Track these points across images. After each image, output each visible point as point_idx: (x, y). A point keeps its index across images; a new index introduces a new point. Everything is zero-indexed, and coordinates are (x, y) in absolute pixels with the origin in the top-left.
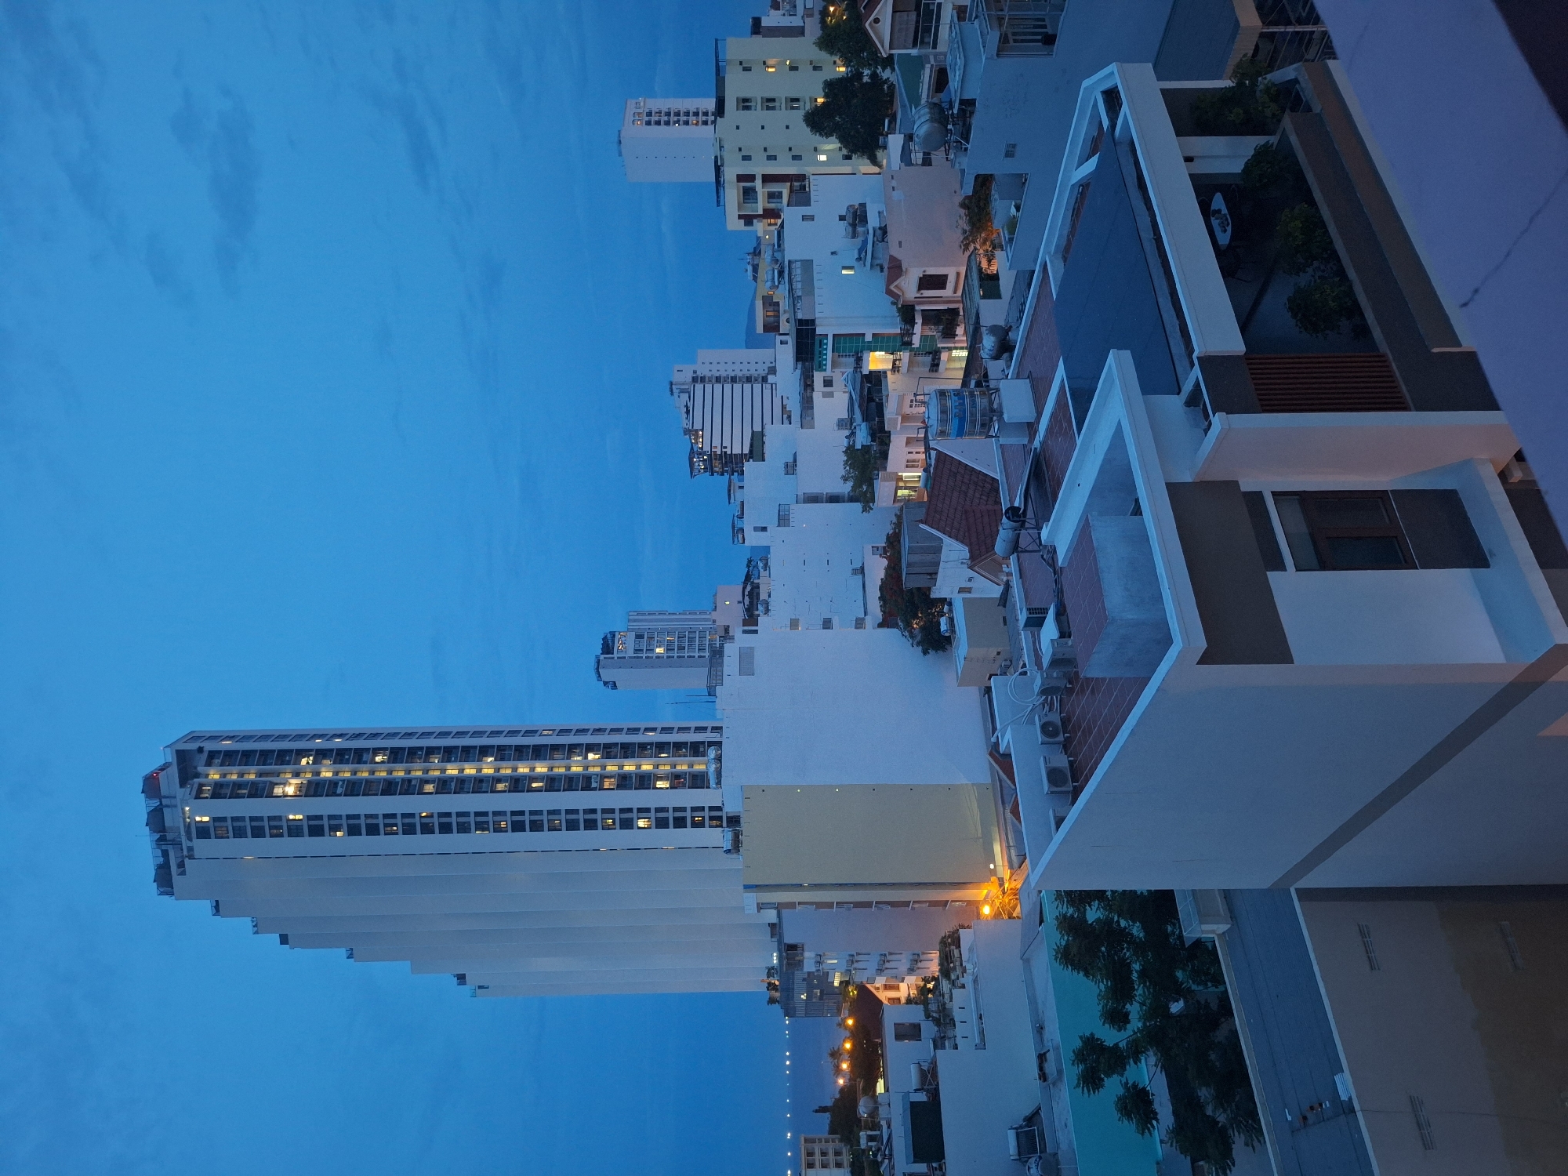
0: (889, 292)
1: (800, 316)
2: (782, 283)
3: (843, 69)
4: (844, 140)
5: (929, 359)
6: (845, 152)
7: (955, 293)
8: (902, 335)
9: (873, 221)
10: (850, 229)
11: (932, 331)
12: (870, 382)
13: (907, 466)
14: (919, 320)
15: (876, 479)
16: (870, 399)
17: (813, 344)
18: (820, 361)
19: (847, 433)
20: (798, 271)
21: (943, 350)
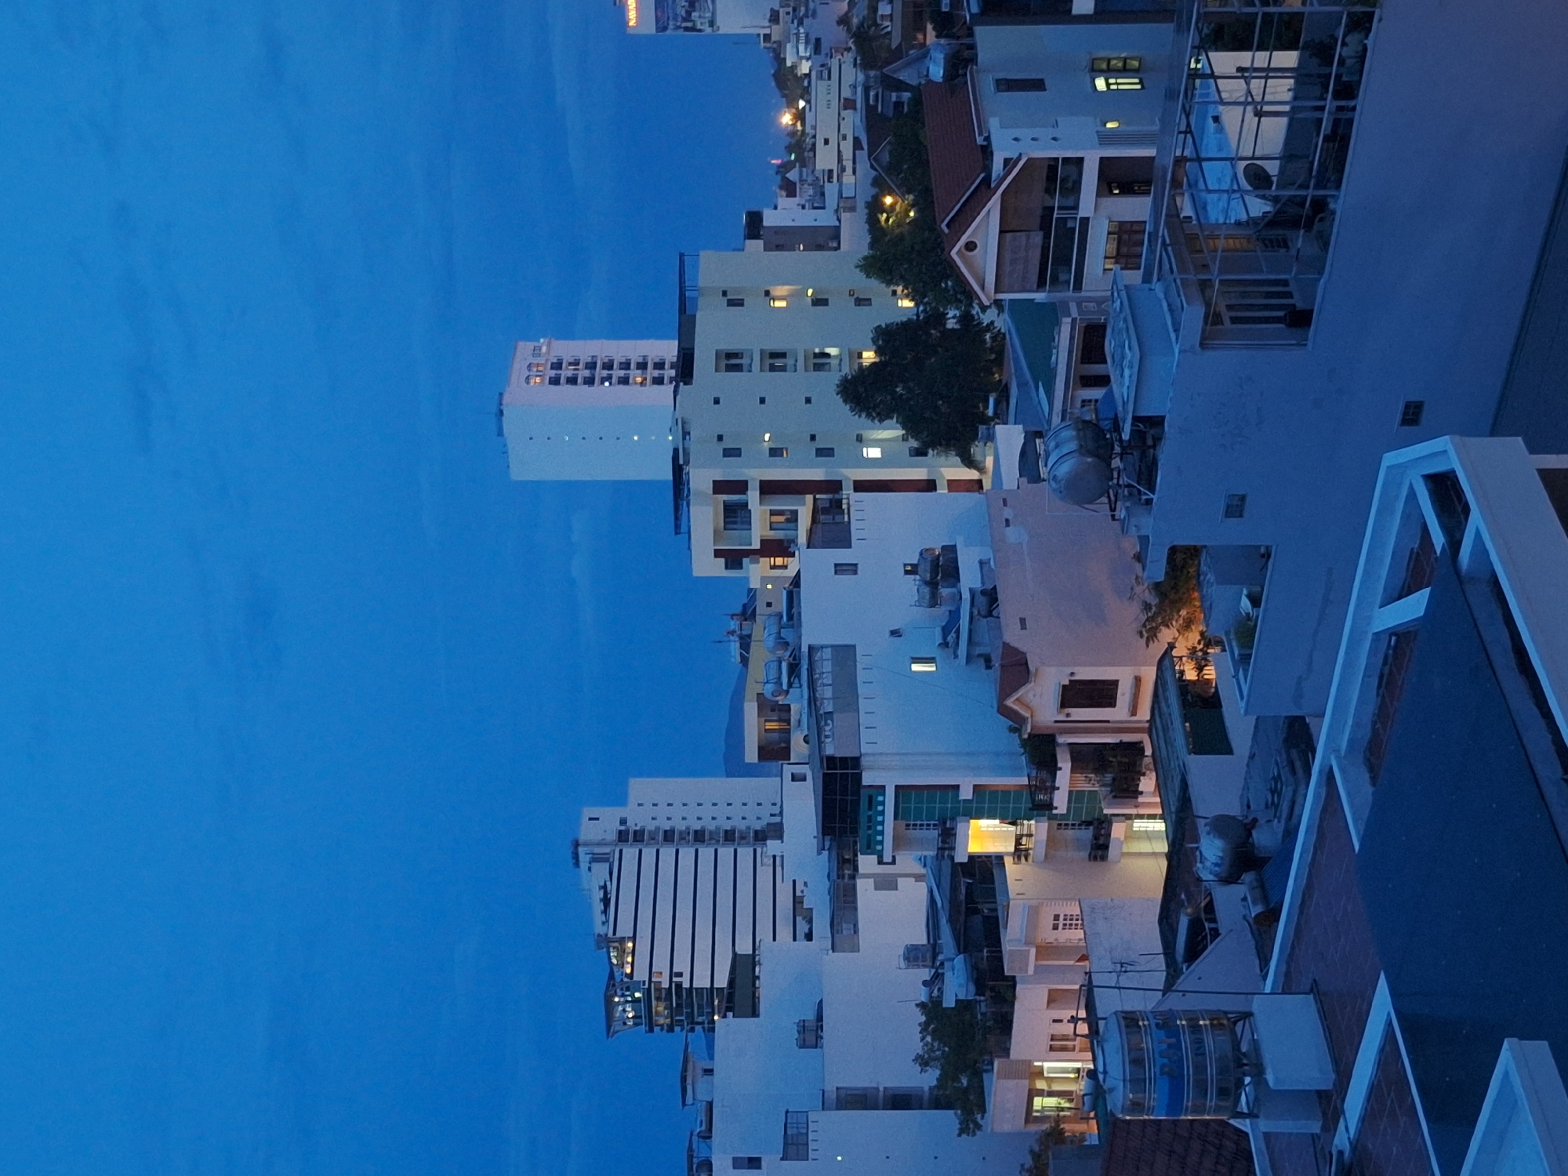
0: (1005, 711)
1: (830, 750)
2: (796, 685)
3: (907, 303)
4: (911, 427)
5: (1087, 834)
6: (914, 443)
7: (1134, 713)
8: (1032, 789)
9: (970, 578)
10: (926, 590)
11: (1088, 784)
12: (971, 875)
13: (1052, 1048)
14: (1065, 764)
15: (987, 1071)
16: (972, 911)
17: (856, 803)
18: (869, 835)
19: (926, 974)
20: (826, 666)
21: (1114, 818)
